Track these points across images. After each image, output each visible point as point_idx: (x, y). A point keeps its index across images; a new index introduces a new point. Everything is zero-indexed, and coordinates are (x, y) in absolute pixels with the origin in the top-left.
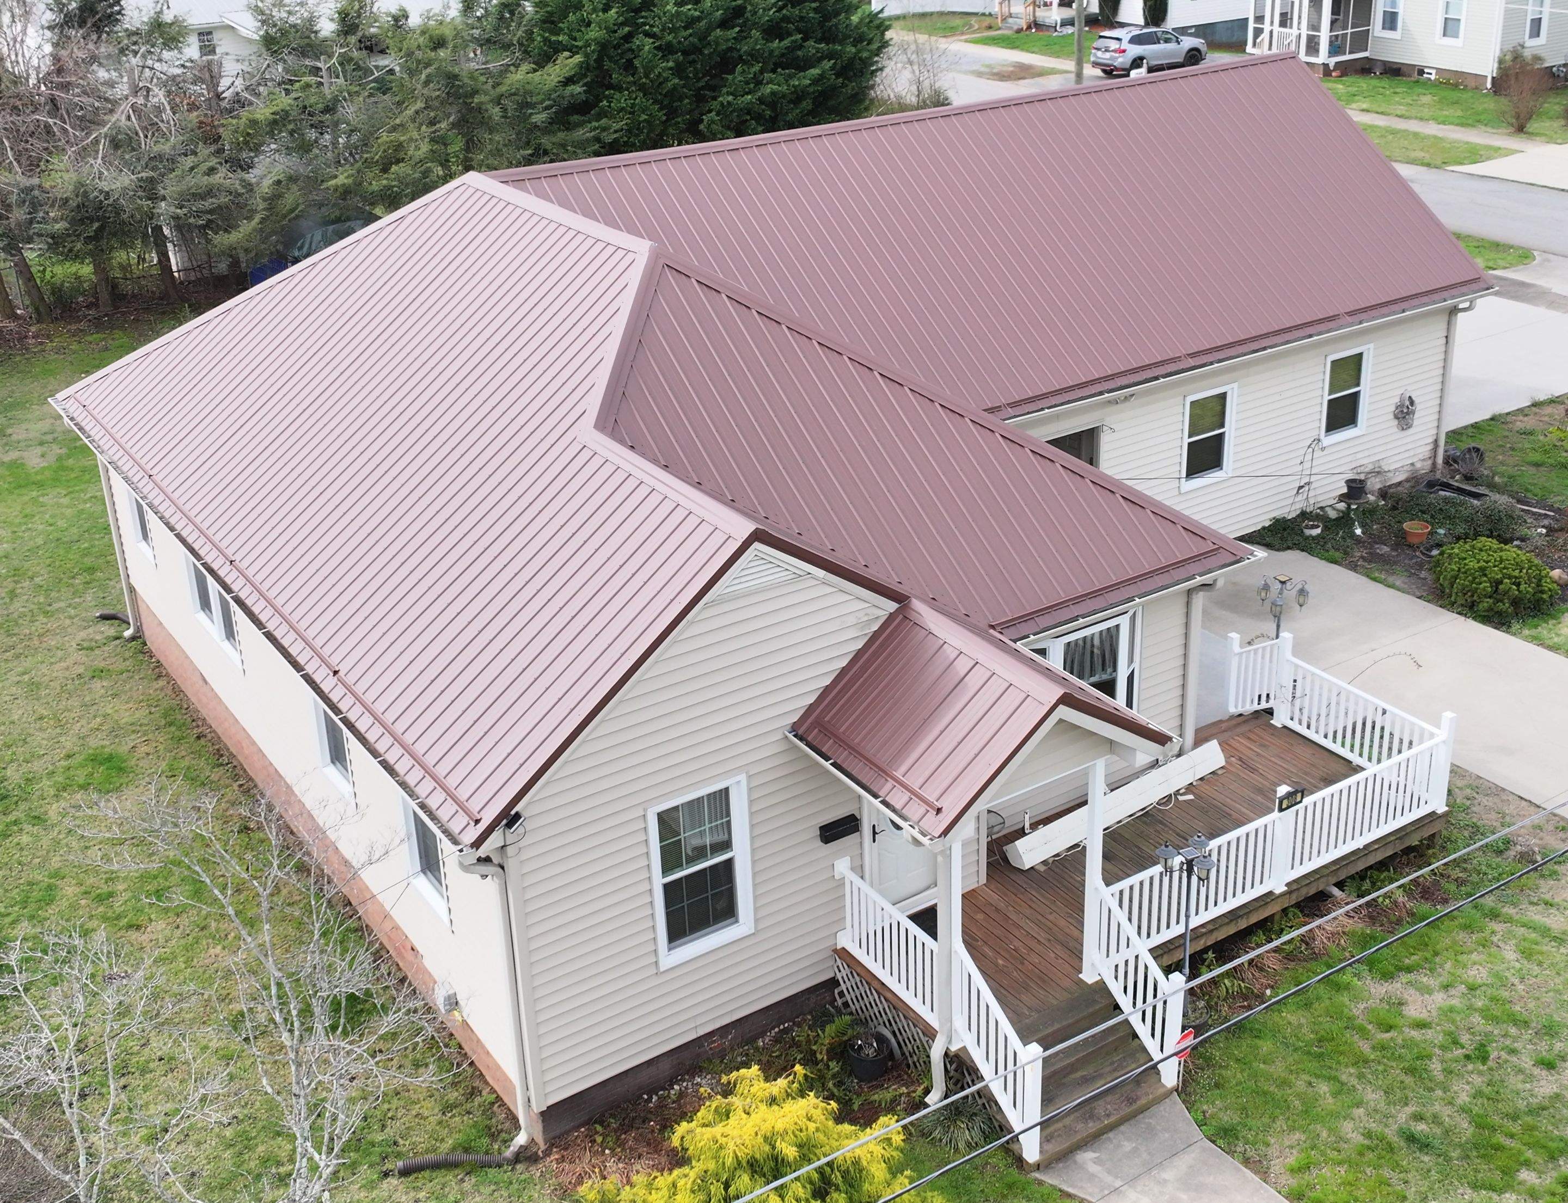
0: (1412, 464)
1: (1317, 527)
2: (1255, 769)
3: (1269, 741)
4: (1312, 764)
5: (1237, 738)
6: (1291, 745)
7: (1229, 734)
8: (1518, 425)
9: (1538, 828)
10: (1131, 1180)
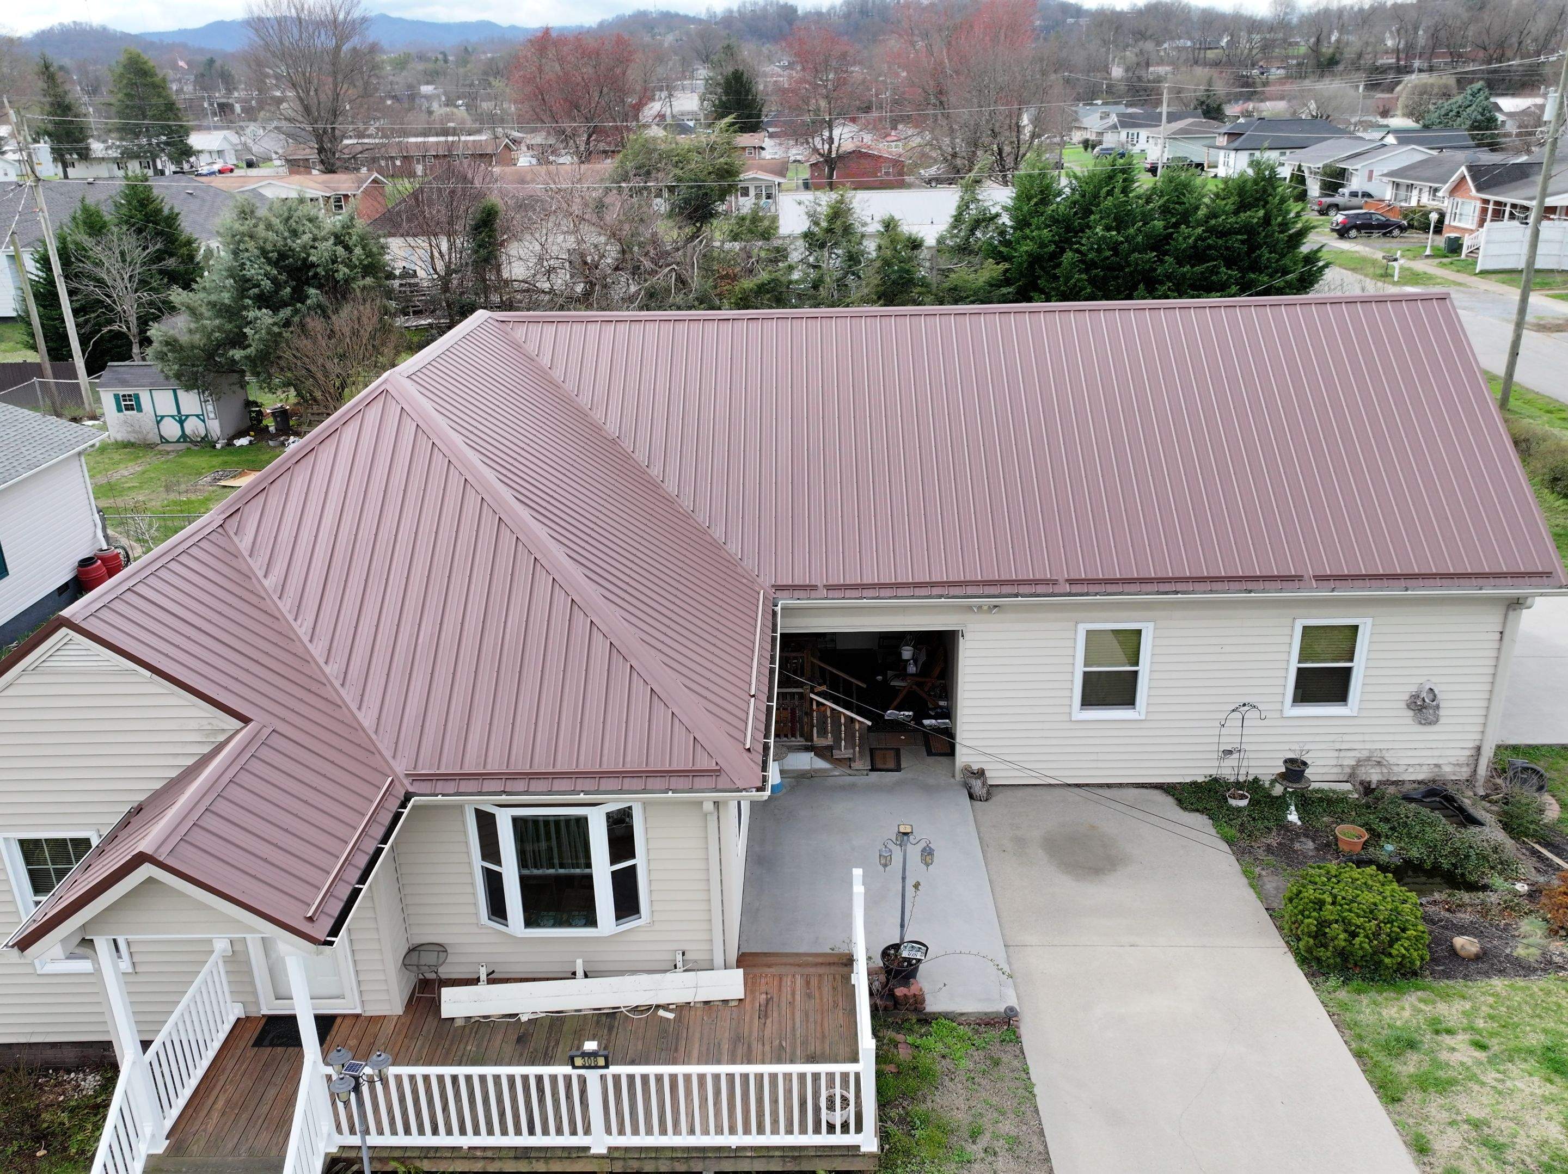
0: (1437, 766)
1: (1242, 797)
2: (766, 1016)
3: (821, 994)
4: (824, 1036)
5: (798, 977)
6: (836, 1005)
7: (797, 969)
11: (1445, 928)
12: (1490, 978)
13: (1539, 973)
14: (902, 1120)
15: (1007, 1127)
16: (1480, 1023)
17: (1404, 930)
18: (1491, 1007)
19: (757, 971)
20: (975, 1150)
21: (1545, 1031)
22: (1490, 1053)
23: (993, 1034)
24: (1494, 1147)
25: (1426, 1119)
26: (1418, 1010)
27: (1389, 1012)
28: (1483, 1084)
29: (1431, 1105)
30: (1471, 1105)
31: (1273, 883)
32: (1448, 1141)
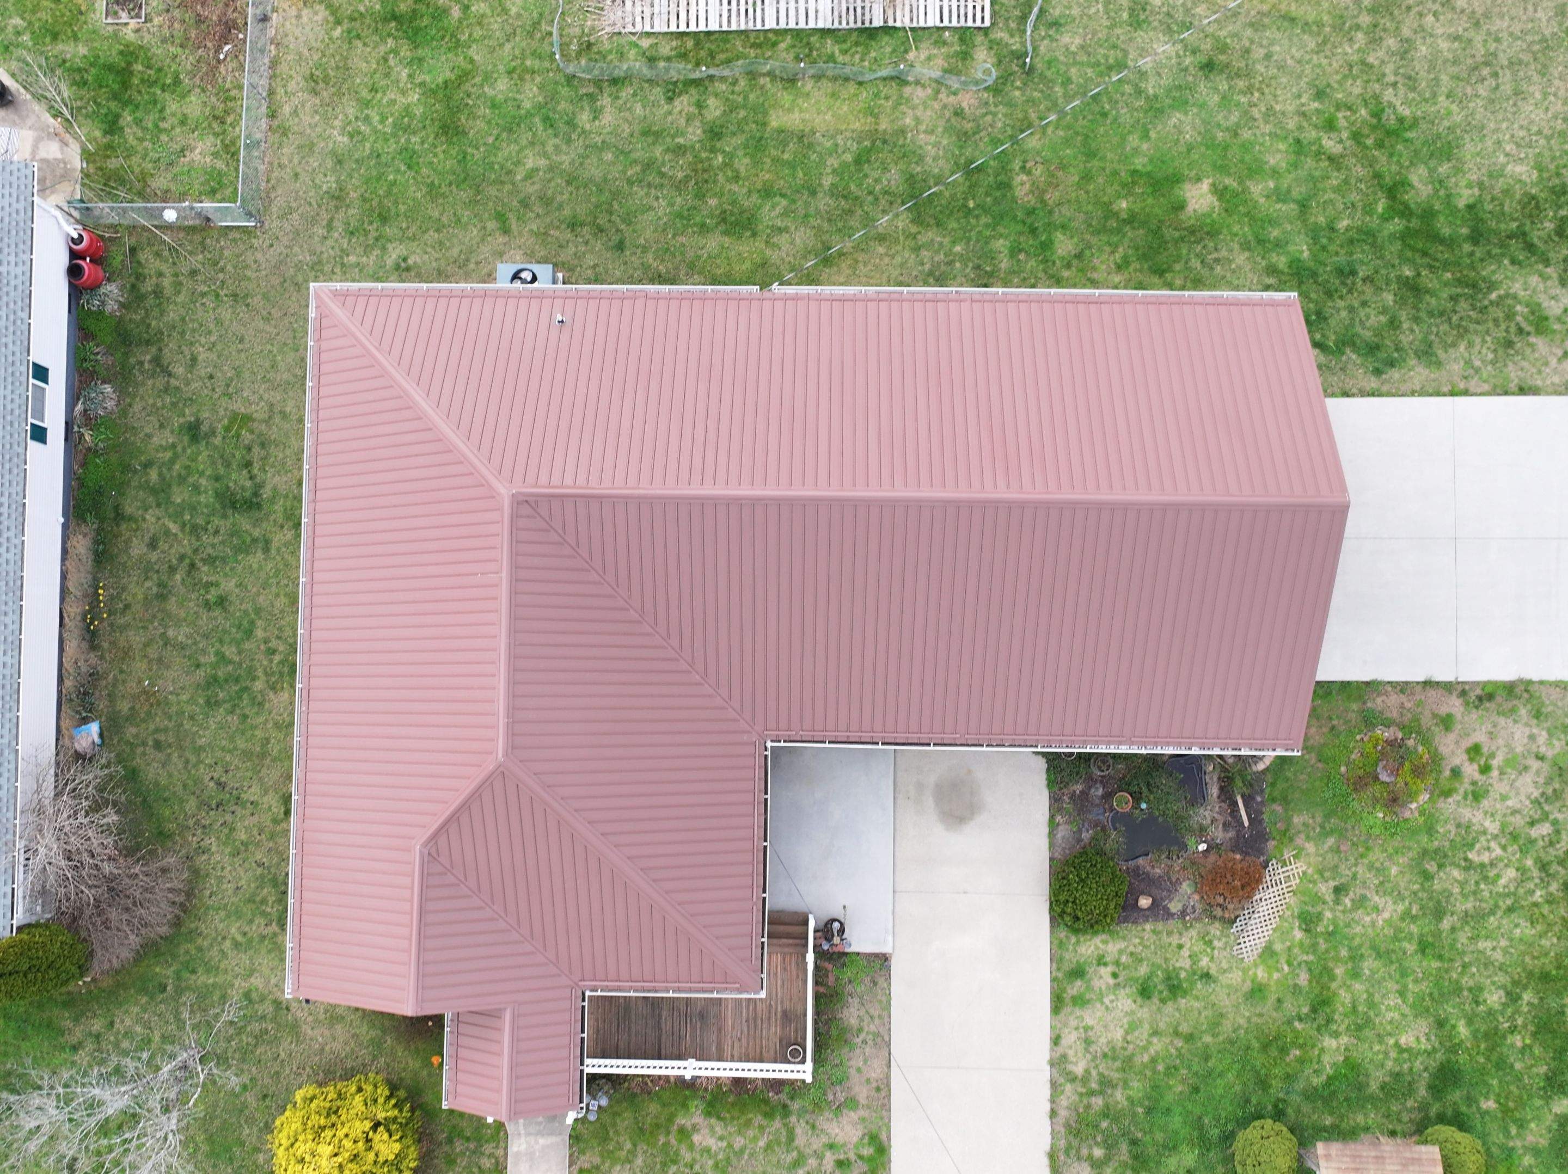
3: (791, 968)
4: (791, 998)
5: (779, 955)
8: (1379, 700)
9: (868, 1081)
10: (528, 1134)
12: (1148, 922)
13: (1176, 918)
14: (827, 1023)
15: (874, 1027)
16: (1124, 959)
18: (1135, 946)
20: (859, 1040)
21: (1153, 965)
22: (1118, 981)
23: (877, 965)
24: (1088, 1042)
25: (1066, 1025)
26: (1097, 948)
27: (1082, 949)
28: (1102, 1003)
29: (1073, 1016)
30: (1091, 1017)
31: (1063, 832)
32: (1070, 1038)
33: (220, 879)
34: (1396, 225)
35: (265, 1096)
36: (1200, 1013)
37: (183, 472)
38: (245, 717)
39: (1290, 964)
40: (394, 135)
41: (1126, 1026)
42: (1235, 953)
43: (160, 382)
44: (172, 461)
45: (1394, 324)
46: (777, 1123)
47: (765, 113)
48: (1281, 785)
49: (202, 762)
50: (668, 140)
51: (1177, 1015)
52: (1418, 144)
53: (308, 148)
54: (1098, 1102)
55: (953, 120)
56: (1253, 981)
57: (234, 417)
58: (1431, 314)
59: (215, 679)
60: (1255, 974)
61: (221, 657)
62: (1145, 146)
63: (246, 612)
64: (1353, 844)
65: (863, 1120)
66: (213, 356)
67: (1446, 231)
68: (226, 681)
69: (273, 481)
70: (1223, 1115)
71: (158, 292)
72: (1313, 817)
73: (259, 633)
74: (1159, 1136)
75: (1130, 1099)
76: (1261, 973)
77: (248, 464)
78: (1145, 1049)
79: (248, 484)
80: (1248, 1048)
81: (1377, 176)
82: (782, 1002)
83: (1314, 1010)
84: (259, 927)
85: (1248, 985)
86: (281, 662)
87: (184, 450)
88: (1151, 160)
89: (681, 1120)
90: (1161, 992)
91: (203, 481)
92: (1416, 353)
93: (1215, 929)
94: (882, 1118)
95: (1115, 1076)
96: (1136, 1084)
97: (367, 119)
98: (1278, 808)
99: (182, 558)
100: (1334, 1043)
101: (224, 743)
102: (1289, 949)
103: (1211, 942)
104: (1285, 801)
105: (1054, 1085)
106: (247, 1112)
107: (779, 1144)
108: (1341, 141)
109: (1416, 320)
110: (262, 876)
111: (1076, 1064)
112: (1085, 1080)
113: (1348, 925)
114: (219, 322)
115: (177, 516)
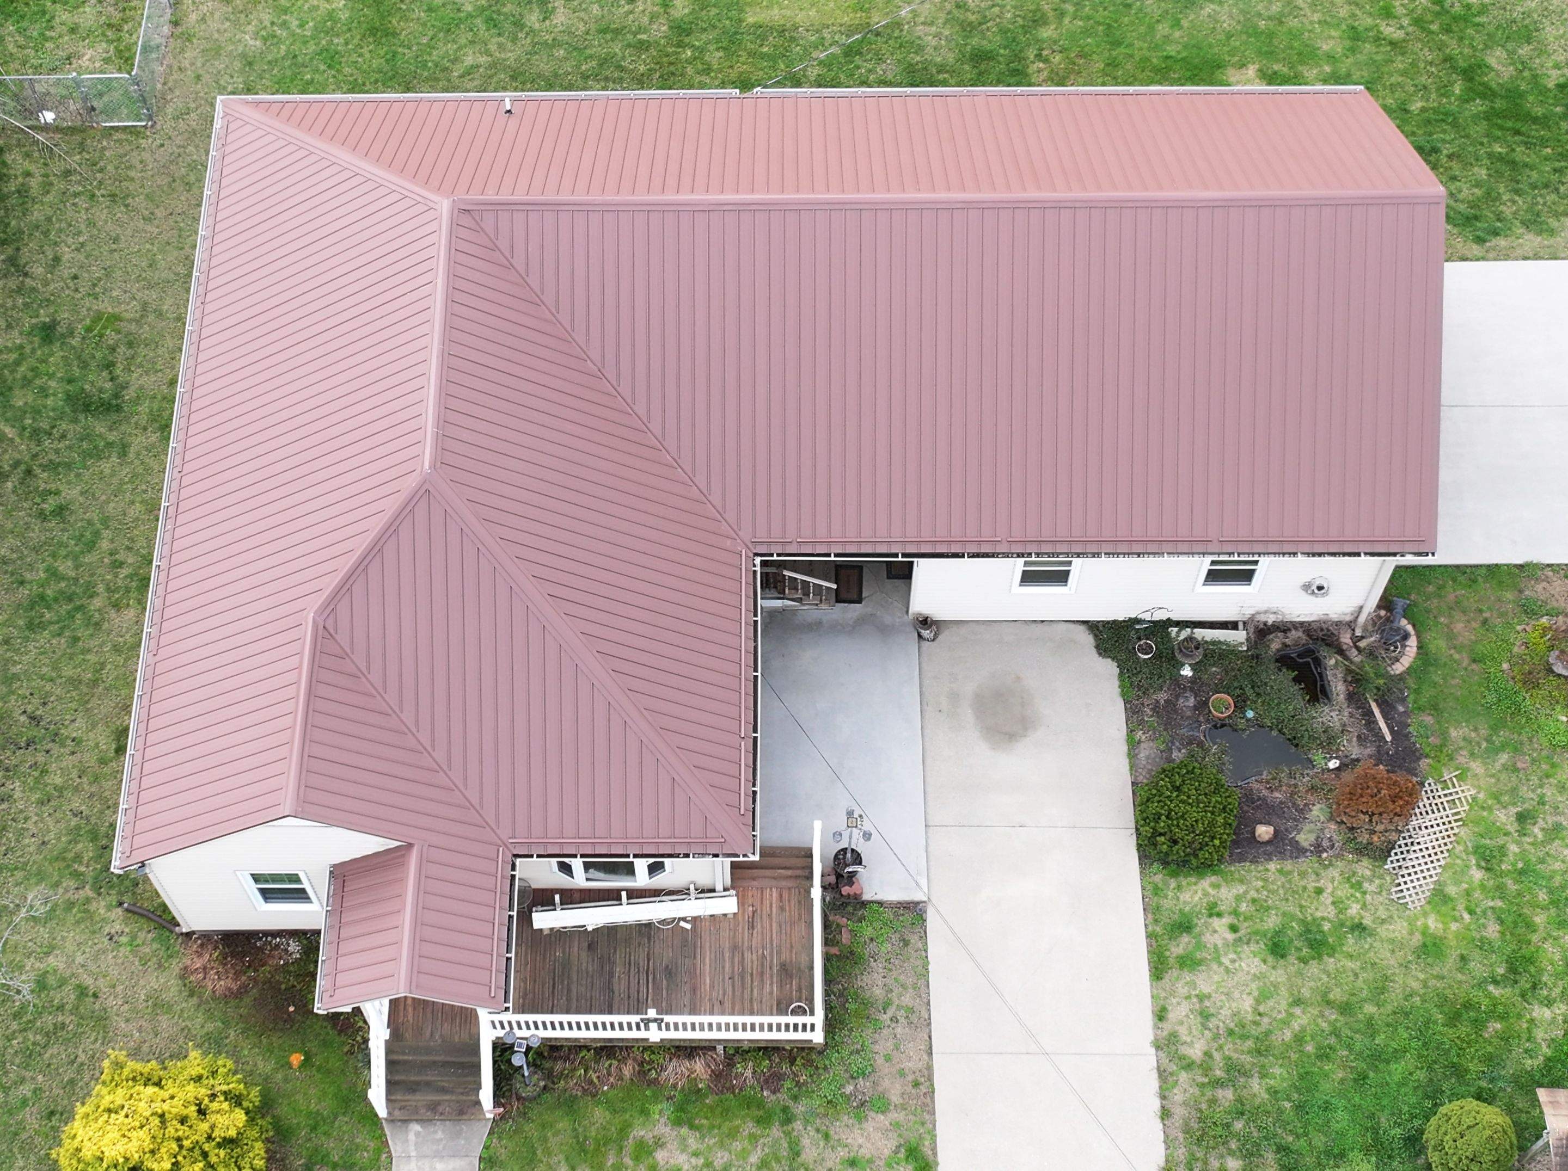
2: (753, 928)
3: (790, 906)
4: (792, 946)
5: (774, 890)
6: (800, 919)
7: (774, 883)
8: (1539, 588)
9: (902, 1074)
10: (421, 1157)
11: (1258, 807)
12: (1271, 860)
13: (1308, 854)
14: (841, 995)
15: (907, 1000)
16: (1243, 907)
17: (1213, 838)
18: (1257, 891)
19: (745, 884)
20: (886, 1017)
21: (1284, 914)
22: (1238, 935)
23: (908, 917)
24: (1205, 1016)
25: (1173, 993)
26: (1206, 894)
27: (1185, 896)
28: (1220, 964)
29: (1180, 982)
30: (1205, 982)
31: (1147, 751)
32: (1179, 1011)
33: (21, 833)
34: (1478, 106)
35: (52, 1113)
36: (1356, 975)
37: (30, 375)
38: (76, 639)
39: (1471, 912)
40: (313, 37)
41: (1256, 994)
42: (1394, 896)
43: (12, 283)
44: (17, 363)
45: (1491, 197)
46: (776, 1131)
47: (741, 11)
48: (1428, 694)
49: (13, 693)
50: (629, 37)
51: (1325, 978)
52: (1491, 28)
53: (216, 51)
54: (1226, 1096)
55: (955, 12)
56: (1424, 934)
57: (98, 317)
58: (1534, 187)
59: (42, 597)
60: (1426, 927)
61: (53, 574)
62: (1177, 34)
63: (90, 522)
64: (1534, 761)
65: (896, 1125)
66: (81, 257)
67: (1539, 111)
68: (56, 600)
69: (138, 380)
70: (1406, 1108)
71: (23, 192)
72: (1476, 729)
73: (105, 545)
74: (1319, 1141)
75: (1273, 1092)
76: (1433, 923)
77: (109, 366)
78: (1286, 1023)
79: (108, 385)
80: (1427, 1023)
81: (1448, 59)
82: (779, 952)
83: (1512, 970)
84: (66, 891)
85: (1417, 939)
86: (130, 577)
87: (33, 351)
88: (1185, 47)
89: (639, 1132)
90: (1299, 949)
91: (53, 384)
92: (1523, 223)
93: (1364, 867)
94: (923, 1124)
95: (1247, 1059)
96: (1277, 1071)
97: (284, 24)
98: (1429, 720)
99: (16, 464)
100: (1547, 1013)
101: (45, 670)
102: (1468, 893)
103: (1359, 885)
104: (1435, 708)
105: (1162, 1073)
106: (24, 1136)
107: (778, 1161)
108: (1402, 27)
109: (1517, 192)
110: (78, 828)
111: (1191, 1044)
112: (1206, 1067)
113: (1542, 861)
114: (91, 223)
115: (16, 420)
